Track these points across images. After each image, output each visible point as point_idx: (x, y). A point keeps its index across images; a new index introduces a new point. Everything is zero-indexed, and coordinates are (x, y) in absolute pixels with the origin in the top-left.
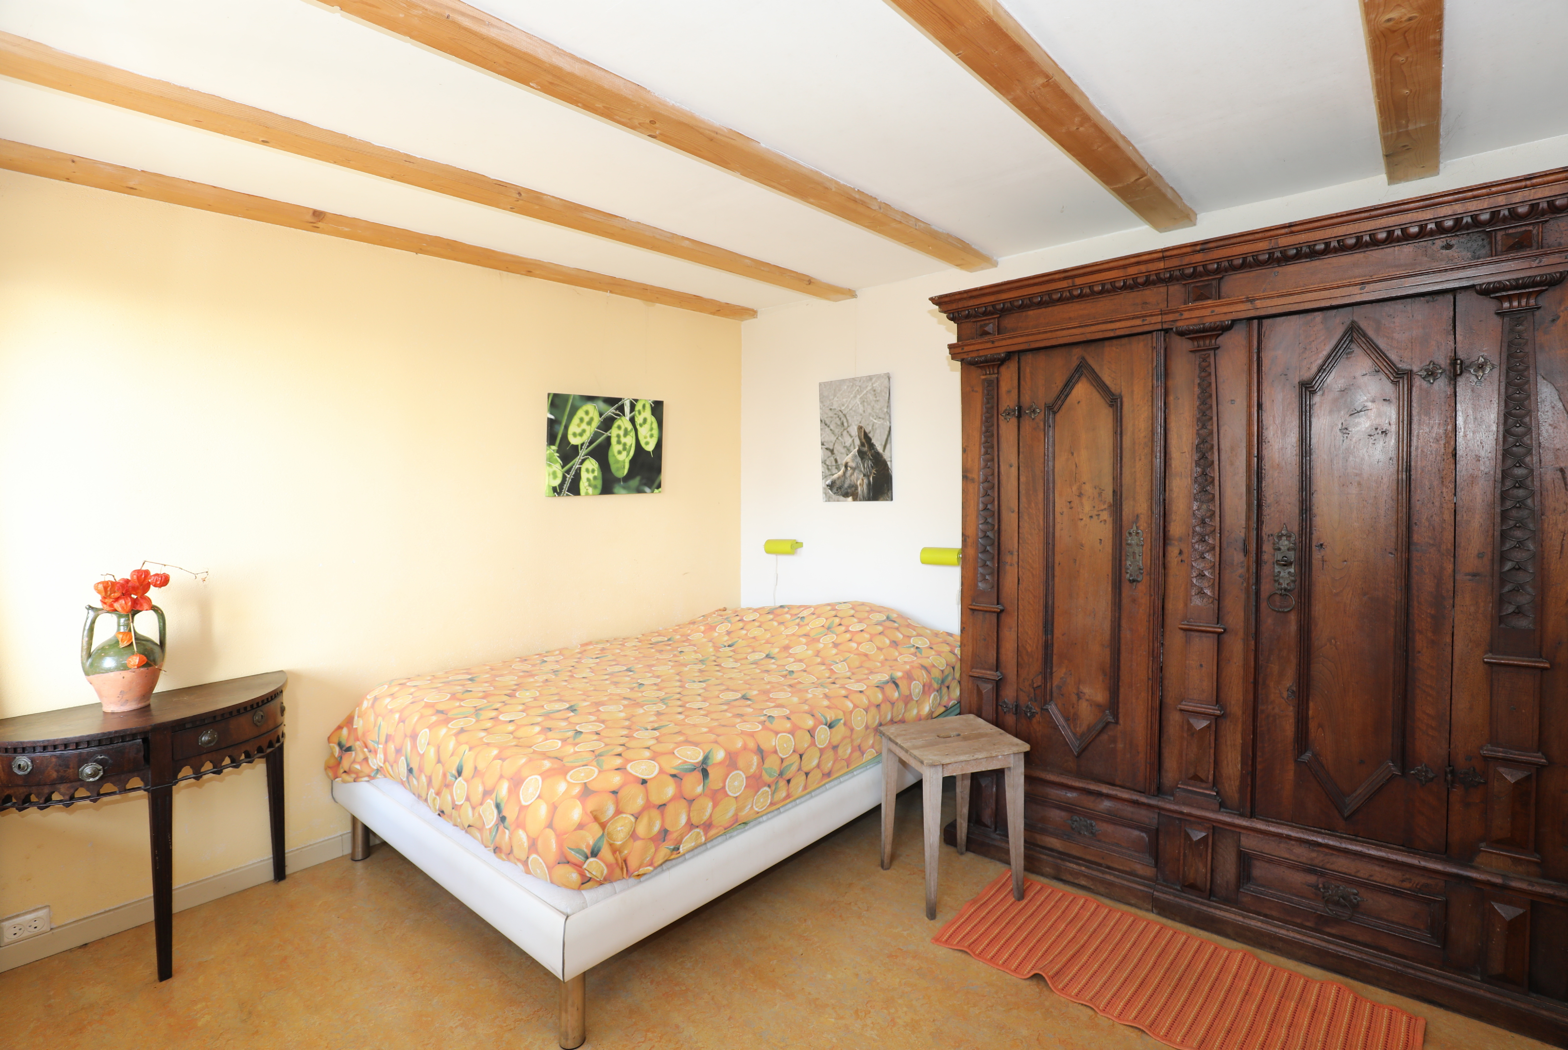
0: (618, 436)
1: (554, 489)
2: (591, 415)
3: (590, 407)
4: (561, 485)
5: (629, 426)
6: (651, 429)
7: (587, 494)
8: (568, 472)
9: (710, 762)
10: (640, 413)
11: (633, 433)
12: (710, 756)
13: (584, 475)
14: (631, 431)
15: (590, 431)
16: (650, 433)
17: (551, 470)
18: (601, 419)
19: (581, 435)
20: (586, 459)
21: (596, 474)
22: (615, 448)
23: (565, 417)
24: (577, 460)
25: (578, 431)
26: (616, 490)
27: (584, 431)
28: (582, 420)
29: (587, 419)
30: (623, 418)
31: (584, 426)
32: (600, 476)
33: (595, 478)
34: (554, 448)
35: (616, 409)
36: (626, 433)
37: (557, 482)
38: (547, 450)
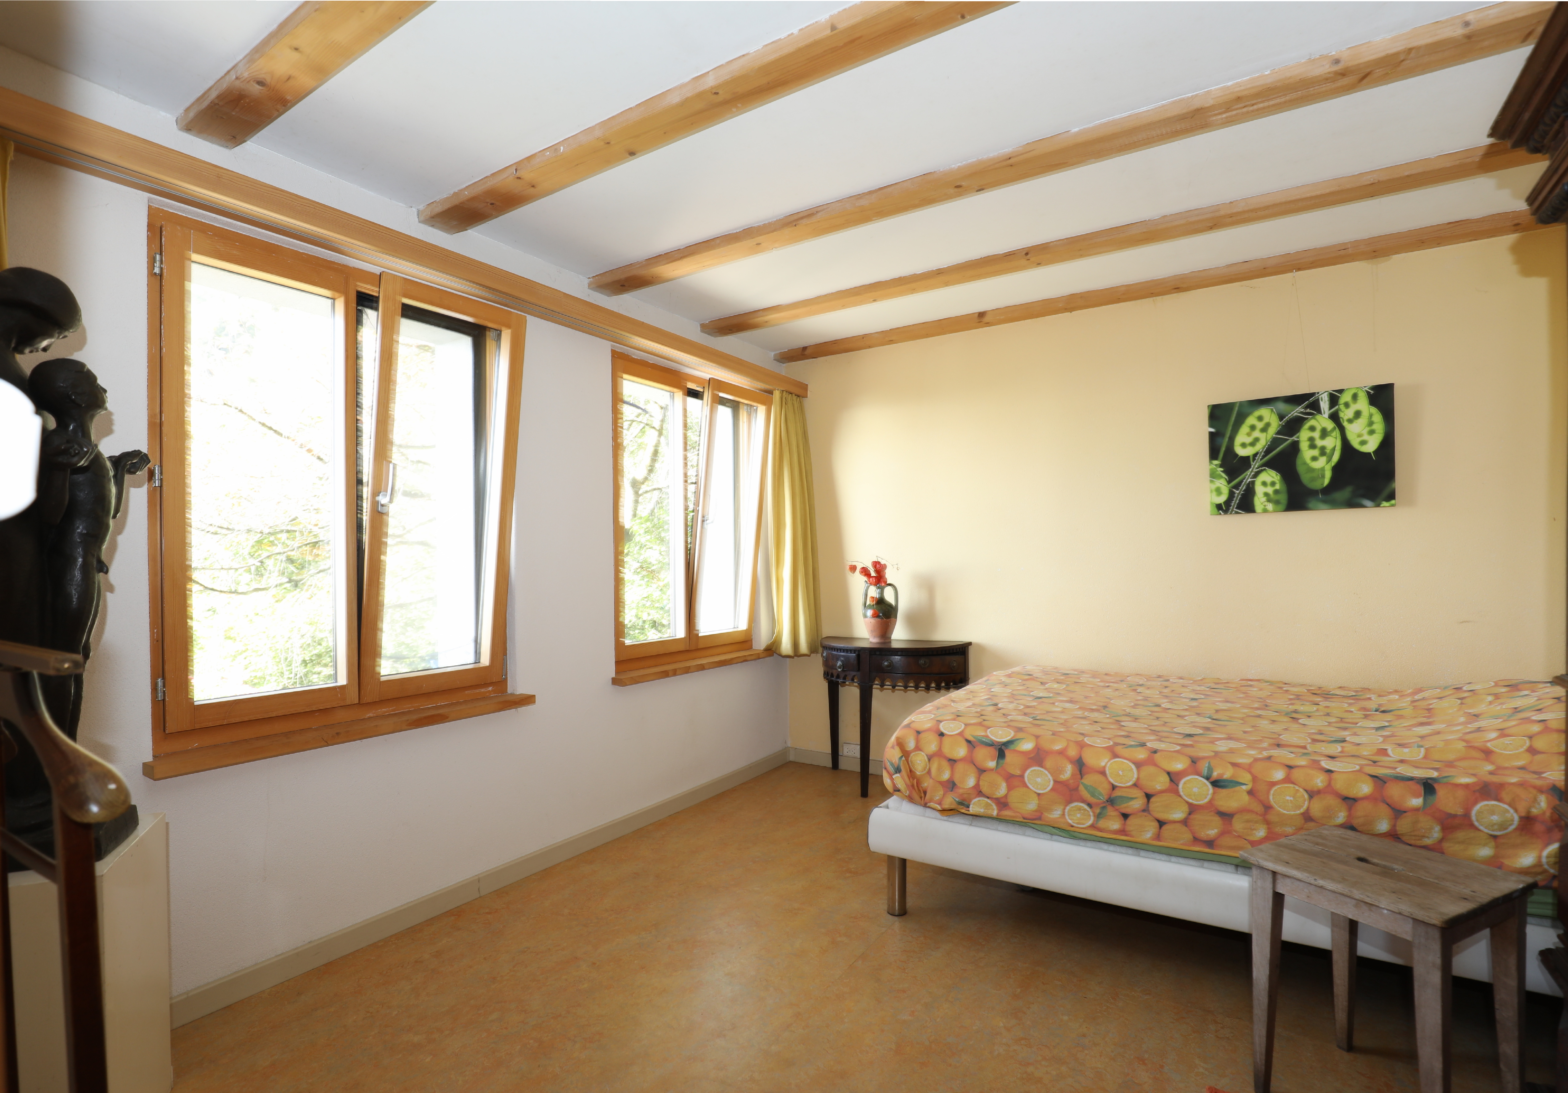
0: (1311, 439)
1: (1219, 507)
2: (1266, 420)
3: (1265, 412)
4: (1228, 503)
5: (1330, 425)
6: (1371, 423)
7: (1265, 511)
8: (1237, 487)
9: (1012, 747)
10: (1347, 405)
11: (1337, 433)
12: (1015, 743)
13: (1259, 490)
14: (1334, 429)
15: (1264, 440)
16: (1368, 429)
17: (1214, 487)
18: (1283, 423)
19: (1253, 444)
20: (1262, 471)
21: (1277, 487)
22: (1307, 453)
23: (1230, 428)
24: (1249, 473)
25: (1249, 440)
26: (1310, 505)
27: (1257, 440)
28: (1253, 428)
29: (1259, 425)
30: (1318, 417)
31: (1257, 434)
32: (1284, 488)
33: (1276, 492)
34: (1216, 462)
35: (1306, 408)
36: (1324, 434)
37: (1222, 499)
38: (1210, 465)
